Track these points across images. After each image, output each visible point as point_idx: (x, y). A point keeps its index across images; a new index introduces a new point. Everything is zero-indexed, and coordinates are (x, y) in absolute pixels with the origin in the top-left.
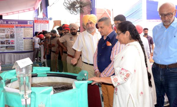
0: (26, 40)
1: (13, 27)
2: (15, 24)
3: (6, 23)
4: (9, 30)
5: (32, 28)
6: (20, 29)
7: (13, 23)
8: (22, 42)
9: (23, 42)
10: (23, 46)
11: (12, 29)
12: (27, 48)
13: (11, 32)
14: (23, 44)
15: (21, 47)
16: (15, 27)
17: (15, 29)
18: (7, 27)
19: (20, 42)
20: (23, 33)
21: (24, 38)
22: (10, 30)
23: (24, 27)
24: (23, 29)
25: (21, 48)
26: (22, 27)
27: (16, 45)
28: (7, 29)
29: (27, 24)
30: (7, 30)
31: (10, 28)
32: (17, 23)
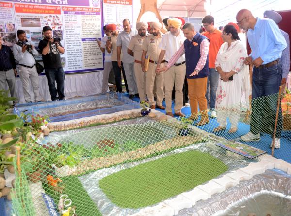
0: (87, 43)
1: (58, 12)
2: (62, 4)
3: (40, 2)
4: (49, 20)
5: (100, 16)
6: (73, 16)
7: (57, 3)
8: (78, 48)
9: (83, 49)
10: (83, 58)
11: (57, 17)
12: (90, 62)
13: (55, 24)
14: (82, 54)
15: (78, 59)
16: (62, 12)
17: (62, 16)
18: (44, 13)
19: (75, 48)
20: (82, 27)
21: (83, 40)
22: (51, 19)
23: (83, 13)
24: (79, 16)
25: (78, 63)
26: (77, 13)
27: (67, 56)
28: (45, 17)
29: (88, 5)
30: (46, 20)
31: (53, 15)
32: (67, 3)
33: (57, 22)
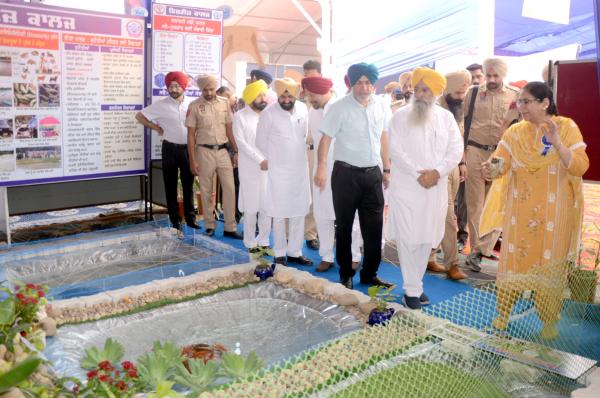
0: (111, 114)
1: (53, 45)
2: (63, 28)
3: (15, 21)
4: (31, 62)
5: (141, 58)
6: (85, 56)
7: (51, 25)
8: (92, 124)
9: (102, 127)
10: (101, 149)
11: (50, 55)
12: (115, 156)
13: (44, 71)
14: (101, 139)
15: (90, 149)
16: (62, 45)
17: (60, 55)
18: (22, 46)
19: (86, 124)
20: (102, 79)
21: (105, 108)
22: (37, 59)
23: (106, 49)
24: (98, 56)
25: (91, 159)
26: (94, 49)
27: (66, 143)
28: (23, 56)
29: (119, 33)
30: (25, 61)
31: (40, 51)
32: (73, 27)
33: (49, 66)
